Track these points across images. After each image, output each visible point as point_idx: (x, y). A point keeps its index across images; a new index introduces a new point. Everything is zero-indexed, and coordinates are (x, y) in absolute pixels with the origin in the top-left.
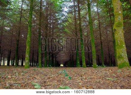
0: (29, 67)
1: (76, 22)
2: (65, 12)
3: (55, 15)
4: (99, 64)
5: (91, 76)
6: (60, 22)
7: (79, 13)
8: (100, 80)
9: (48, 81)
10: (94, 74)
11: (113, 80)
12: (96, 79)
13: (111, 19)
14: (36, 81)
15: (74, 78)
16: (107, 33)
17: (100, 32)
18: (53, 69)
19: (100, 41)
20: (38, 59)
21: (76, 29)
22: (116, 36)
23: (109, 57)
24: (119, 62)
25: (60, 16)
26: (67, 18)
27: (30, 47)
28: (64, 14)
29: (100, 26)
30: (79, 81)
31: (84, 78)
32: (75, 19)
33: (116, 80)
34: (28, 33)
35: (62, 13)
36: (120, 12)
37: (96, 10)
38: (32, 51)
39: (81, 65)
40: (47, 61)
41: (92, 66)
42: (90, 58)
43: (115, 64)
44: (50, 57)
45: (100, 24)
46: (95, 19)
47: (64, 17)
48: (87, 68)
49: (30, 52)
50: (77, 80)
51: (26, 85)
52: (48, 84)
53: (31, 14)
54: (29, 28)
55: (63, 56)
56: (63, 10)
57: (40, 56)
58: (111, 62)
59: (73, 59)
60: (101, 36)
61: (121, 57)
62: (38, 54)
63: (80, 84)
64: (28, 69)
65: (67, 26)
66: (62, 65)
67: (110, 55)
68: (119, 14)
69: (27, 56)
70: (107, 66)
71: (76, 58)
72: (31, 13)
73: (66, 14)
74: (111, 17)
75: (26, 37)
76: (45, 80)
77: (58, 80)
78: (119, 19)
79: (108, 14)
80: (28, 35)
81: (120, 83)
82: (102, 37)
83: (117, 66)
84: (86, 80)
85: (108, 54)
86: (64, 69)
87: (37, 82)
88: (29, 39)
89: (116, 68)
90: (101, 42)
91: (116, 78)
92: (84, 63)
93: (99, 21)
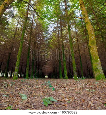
0: (17, 79)
1: (59, 39)
2: (51, 31)
3: (43, 34)
4: (79, 76)
5: (72, 87)
6: (46, 39)
7: (62, 33)
8: (80, 91)
9: (34, 92)
10: (75, 85)
11: (92, 91)
12: (77, 91)
13: (86, 37)
14: (23, 91)
15: (57, 89)
16: (84, 48)
17: (79, 48)
18: (38, 81)
19: (79, 55)
20: (26, 71)
21: (59, 45)
22: (92, 52)
23: (88, 70)
24: (96, 74)
25: (47, 35)
26: (52, 36)
27: (20, 60)
28: (50, 33)
29: (78, 43)
30: (62, 92)
31: (66, 89)
32: (58, 37)
33: (95, 91)
34: (20, 48)
35: (48, 32)
36: (92, 33)
37: (74, 30)
38: (21, 63)
39: (64, 77)
40: (34, 72)
41: (73, 78)
42: (71, 70)
43: (93, 76)
44: (36, 69)
45: (78, 41)
46: (74, 38)
47: (50, 35)
48: (69, 80)
49: (20, 64)
50: (60, 91)
51: (14, 96)
52: (34, 95)
53: (24, 33)
54: (21, 44)
55: (48, 68)
56: (49, 30)
57: (28, 68)
58: (90, 74)
59: (56, 71)
60: (79, 50)
61: (97, 70)
62: (26, 66)
63: (63, 95)
64: (16, 80)
65: (51, 42)
66: (46, 77)
67: (88, 68)
68: (92, 35)
69: (17, 67)
70: (86, 78)
71: (59, 70)
72: (23, 31)
73: (51, 33)
74: (86, 36)
75: (17, 51)
76: (31, 91)
77: (43, 91)
78: (92, 38)
79: (84, 34)
80: (19, 50)
81: (98, 94)
82: (80, 52)
83: (95, 78)
84: (68, 91)
85: (86, 66)
86: (48, 80)
87: (24, 93)
88: (19, 53)
89: (94, 79)
90: (80, 56)
91: (94, 89)
92: (66, 75)
93: (77, 38)
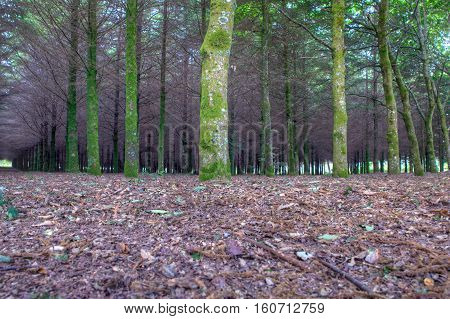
10: (119, 197)
12: (115, 216)
19: (158, 87)
22: (206, 76)
24: (206, 159)
31: (74, 212)
42: (120, 141)
59: (53, 142)
61: (210, 145)
63: (49, 233)
68: (224, 6)
78: (222, 20)
82: (167, 75)
84: (78, 219)
90: (163, 89)
91: (184, 208)
92: (94, 160)
